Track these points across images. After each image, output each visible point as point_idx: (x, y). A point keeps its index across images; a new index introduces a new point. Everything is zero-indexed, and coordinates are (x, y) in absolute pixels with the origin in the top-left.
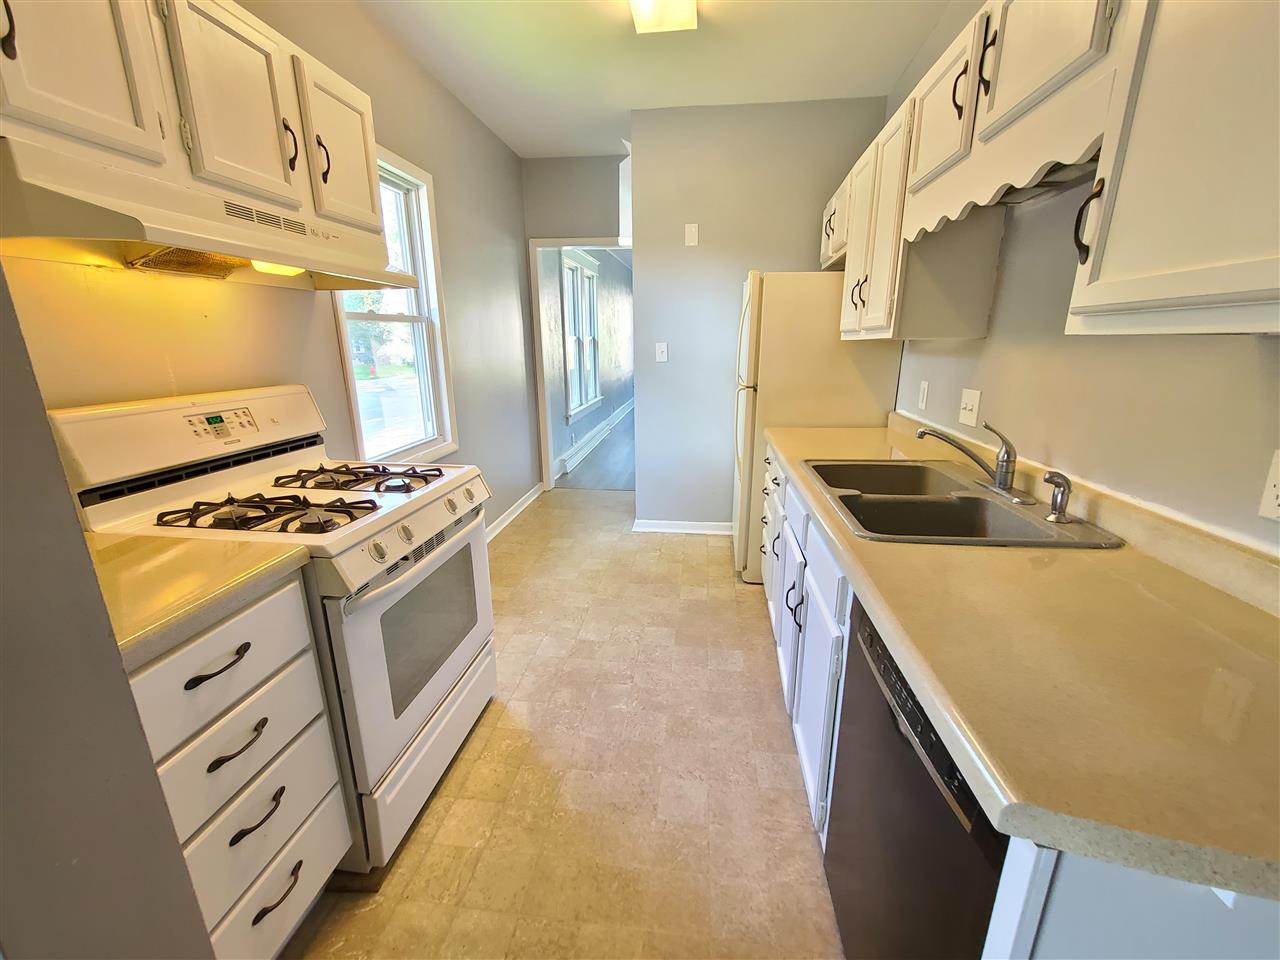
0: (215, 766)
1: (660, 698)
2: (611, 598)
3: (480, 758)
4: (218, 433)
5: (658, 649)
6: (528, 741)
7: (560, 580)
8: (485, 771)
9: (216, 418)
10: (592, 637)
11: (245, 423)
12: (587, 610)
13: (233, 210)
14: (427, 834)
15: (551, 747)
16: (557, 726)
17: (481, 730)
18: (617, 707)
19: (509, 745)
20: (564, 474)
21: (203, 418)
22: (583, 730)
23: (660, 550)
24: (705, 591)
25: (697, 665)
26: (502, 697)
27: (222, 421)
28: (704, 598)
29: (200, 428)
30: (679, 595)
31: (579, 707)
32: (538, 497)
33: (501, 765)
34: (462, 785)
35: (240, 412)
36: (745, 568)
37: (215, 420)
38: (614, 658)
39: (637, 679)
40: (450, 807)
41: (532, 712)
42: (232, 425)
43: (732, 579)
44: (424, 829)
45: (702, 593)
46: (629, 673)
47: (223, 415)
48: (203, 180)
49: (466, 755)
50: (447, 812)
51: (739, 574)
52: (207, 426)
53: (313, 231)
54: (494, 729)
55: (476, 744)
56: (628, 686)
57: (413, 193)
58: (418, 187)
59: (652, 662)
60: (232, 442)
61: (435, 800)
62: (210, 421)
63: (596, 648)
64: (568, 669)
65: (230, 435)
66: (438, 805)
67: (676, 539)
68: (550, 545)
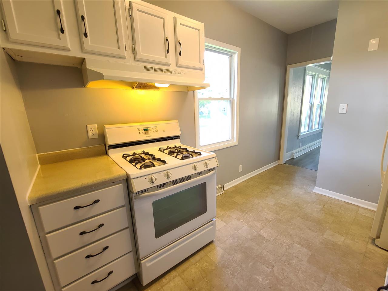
0: (82, 233)
1: (282, 287)
2: (284, 220)
3: (195, 264)
4: (146, 133)
5: (296, 259)
6: (214, 268)
7: (266, 203)
8: (193, 271)
9: (147, 129)
10: (265, 235)
11: (155, 131)
12: (270, 221)
13: (146, 69)
14: (163, 283)
15: (220, 278)
16: (228, 270)
17: (202, 253)
18: (258, 278)
19: (207, 266)
20: (292, 158)
21: (143, 129)
22: (237, 279)
23: (324, 206)
24: (342, 239)
25: (315, 281)
26: (216, 243)
27: (148, 130)
28: (339, 243)
29: (141, 132)
30: (323, 234)
31: (241, 267)
32: (276, 166)
33: (199, 272)
34: (184, 271)
35: (154, 128)
36: (378, 237)
37: (146, 130)
38: (270, 251)
39: (276, 269)
40: (175, 277)
41: (223, 257)
42: (150, 131)
43: (367, 239)
44: (164, 280)
45: (340, 240)
46: (273, 263)
47: (149, 129)
48: (138, 61)
49: (192, 260)
50: (173, 278)
51: (374, 240)
52: (143, 131)
53: (174, 72)
54: (206, 255)
55: (197, 257)
56: (269, 270)
57: (233, 55)
58: (235, 53)
59: (288, 264)
60: (149, 136)
61: (173, 271)
62: (144, 130)
63: (264, 242)
64: (246, 245)
65: (149, 134)
66: (173, 273)
67: (337, 202)
68: (269, 187)
